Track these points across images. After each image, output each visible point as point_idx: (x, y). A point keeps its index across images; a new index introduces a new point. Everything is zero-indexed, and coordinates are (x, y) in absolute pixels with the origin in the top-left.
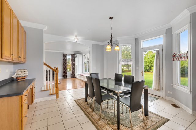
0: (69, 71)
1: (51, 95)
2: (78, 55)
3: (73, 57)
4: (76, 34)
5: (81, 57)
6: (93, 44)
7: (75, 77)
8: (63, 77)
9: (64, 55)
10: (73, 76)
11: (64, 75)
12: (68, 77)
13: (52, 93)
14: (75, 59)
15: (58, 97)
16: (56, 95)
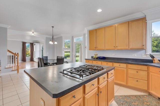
0: (28, 56)
1: (13, 70)
2: (36, 44)
3: (32, 45)
4: (33, 31)
5: (39, 45)
6: (46, 37)
7: (33, 61)
8: (22, 61)
9: (23, 43)
10: (32, 60)
11: (23, 59)
12: (27, 61)
13: (14, 70)
14: (33, 46)
15: (18, 72)
16: (17, 71)
